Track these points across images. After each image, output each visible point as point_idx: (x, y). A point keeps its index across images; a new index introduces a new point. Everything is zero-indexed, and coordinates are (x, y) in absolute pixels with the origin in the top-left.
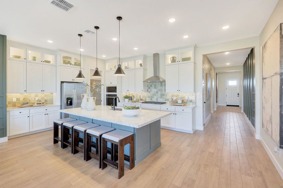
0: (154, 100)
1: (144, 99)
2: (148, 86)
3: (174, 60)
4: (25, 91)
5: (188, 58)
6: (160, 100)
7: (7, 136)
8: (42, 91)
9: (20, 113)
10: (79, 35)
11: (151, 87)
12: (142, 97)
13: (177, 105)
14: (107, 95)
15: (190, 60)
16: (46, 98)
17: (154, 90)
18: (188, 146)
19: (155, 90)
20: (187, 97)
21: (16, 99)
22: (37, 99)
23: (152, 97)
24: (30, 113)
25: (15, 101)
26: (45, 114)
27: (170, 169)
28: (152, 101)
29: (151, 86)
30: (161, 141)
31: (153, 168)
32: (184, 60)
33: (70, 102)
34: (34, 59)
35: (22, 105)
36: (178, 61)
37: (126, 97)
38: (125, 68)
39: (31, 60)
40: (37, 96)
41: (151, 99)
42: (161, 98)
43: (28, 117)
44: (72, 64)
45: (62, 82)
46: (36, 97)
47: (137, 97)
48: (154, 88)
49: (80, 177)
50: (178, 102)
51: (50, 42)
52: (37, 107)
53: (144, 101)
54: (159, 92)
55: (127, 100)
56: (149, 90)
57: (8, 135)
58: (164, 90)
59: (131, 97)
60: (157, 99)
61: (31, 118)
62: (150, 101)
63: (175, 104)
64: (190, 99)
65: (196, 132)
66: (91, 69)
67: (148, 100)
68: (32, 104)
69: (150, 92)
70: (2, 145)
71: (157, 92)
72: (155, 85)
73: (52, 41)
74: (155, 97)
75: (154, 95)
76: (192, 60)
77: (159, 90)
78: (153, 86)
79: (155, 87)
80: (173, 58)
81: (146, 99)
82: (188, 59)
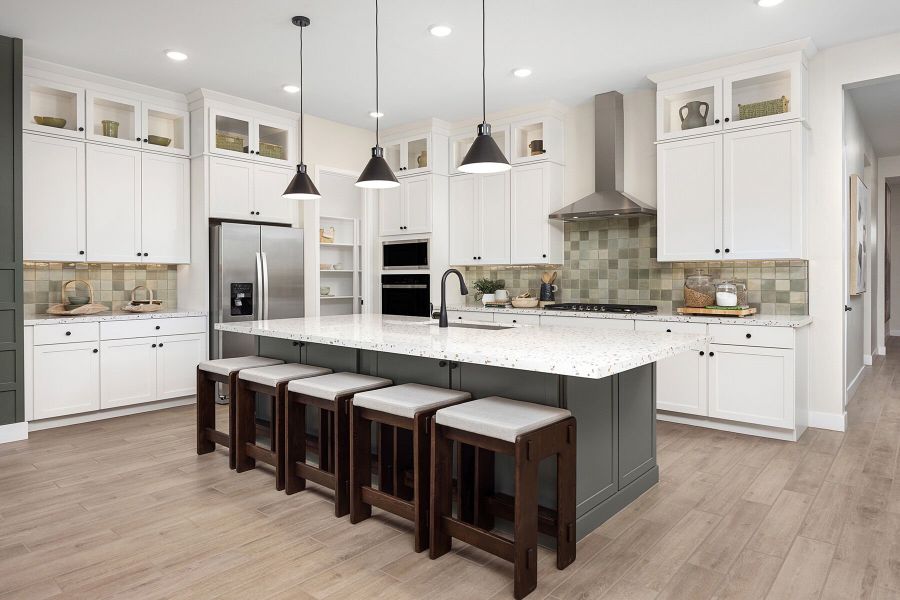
2: (567, 238)
3: (696, 117)
4: (82, 253)
5: (773, 103)
7: (26, 419)
8: (139, 255)
11: (583, 243)
13: (714, 312)
14: (383, 276)
15: (786, 110)
17: (597, 254)
18: (790, 487)
23: (585, 286)
24: (102, 338)
26: (154, 346)
27: (732, 572)
30: (658, 464)
31: (646, 561)
32: (749, 111)
33: (242, 300)
35: (66, 308)
36: (721, 120)
43: (95, 351)
44: (250, 150)
45: (215, 222)
48: (596, 245)
49: (339, 575)
50: (719, 303)
54: (624, 264)
56: (575, 254)
57: (28, 415)
58: (645, 253)
60: (613, 294)
61: (105, 355)
62: (577, 300)
63: (702, 311)
65: (810, 436)
70: (13, 452)
71: (613, 264)
72: (603, 234)
74: (604, 284)
75: (598, 274)
77: (624, 255)
78: (594, 235)
80: (694, 106)
82: (773, 107)
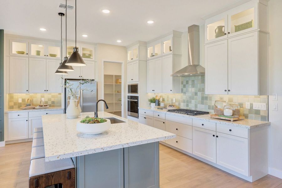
0: (192, 107)
1: (177, 104)
2: (182, 83)
3: (220, 32)
4: (27, 91)
5: (248, 23)
6: (201, 108)
7: (5, 141)
8: (45, 91)
9: (19, 115)
10: (59, 14)
11: (187, 85)
12: (174, 101)
14: (128, 96)
15: (251, 26)
16: (53, 100)
17: (191, 90)
19: (193, 90)
20: (249, 104)
21: (21, 99)
22: (43, 99)
23: (188, 102)
24: (29, 116)
25: (21, 102)
28: (188, 108)
29: (187, 82)
32: (239, 28)
34: (38, 53)
35: (25, 107)
36: (227, 33)
37: (153, 101)
38: (151, 56)
39: (36, 55)
40: (43, 97)
41: (187, 105)
42: (202, 103)
43: (27, 121)
46: (42, 99)
47: (168, 101)
48: (191, 86)
51: (43, 30)
52: (38, 110)
53: (176, 108)
54: (199, 94)
55: (153, 105)
56: (185, 89)
59: (159, 101)
60: (196, 106)
61: (30, 122)
62: (185, 108)
64: (255, 107)
66: (104, 62)
67: (183, 106)
68: (34, 106)
69: (185, 93)
71: (196, 94)
72: (193, 81)
73: (46, 29)
74: (193, 101)
75: (191, 98)
76: (255, 26)
77: (199, 91)
78: (190, 82)
79: (193, 86)
80: (220, 28)
81: (179, 104)
82: (248, 25)
